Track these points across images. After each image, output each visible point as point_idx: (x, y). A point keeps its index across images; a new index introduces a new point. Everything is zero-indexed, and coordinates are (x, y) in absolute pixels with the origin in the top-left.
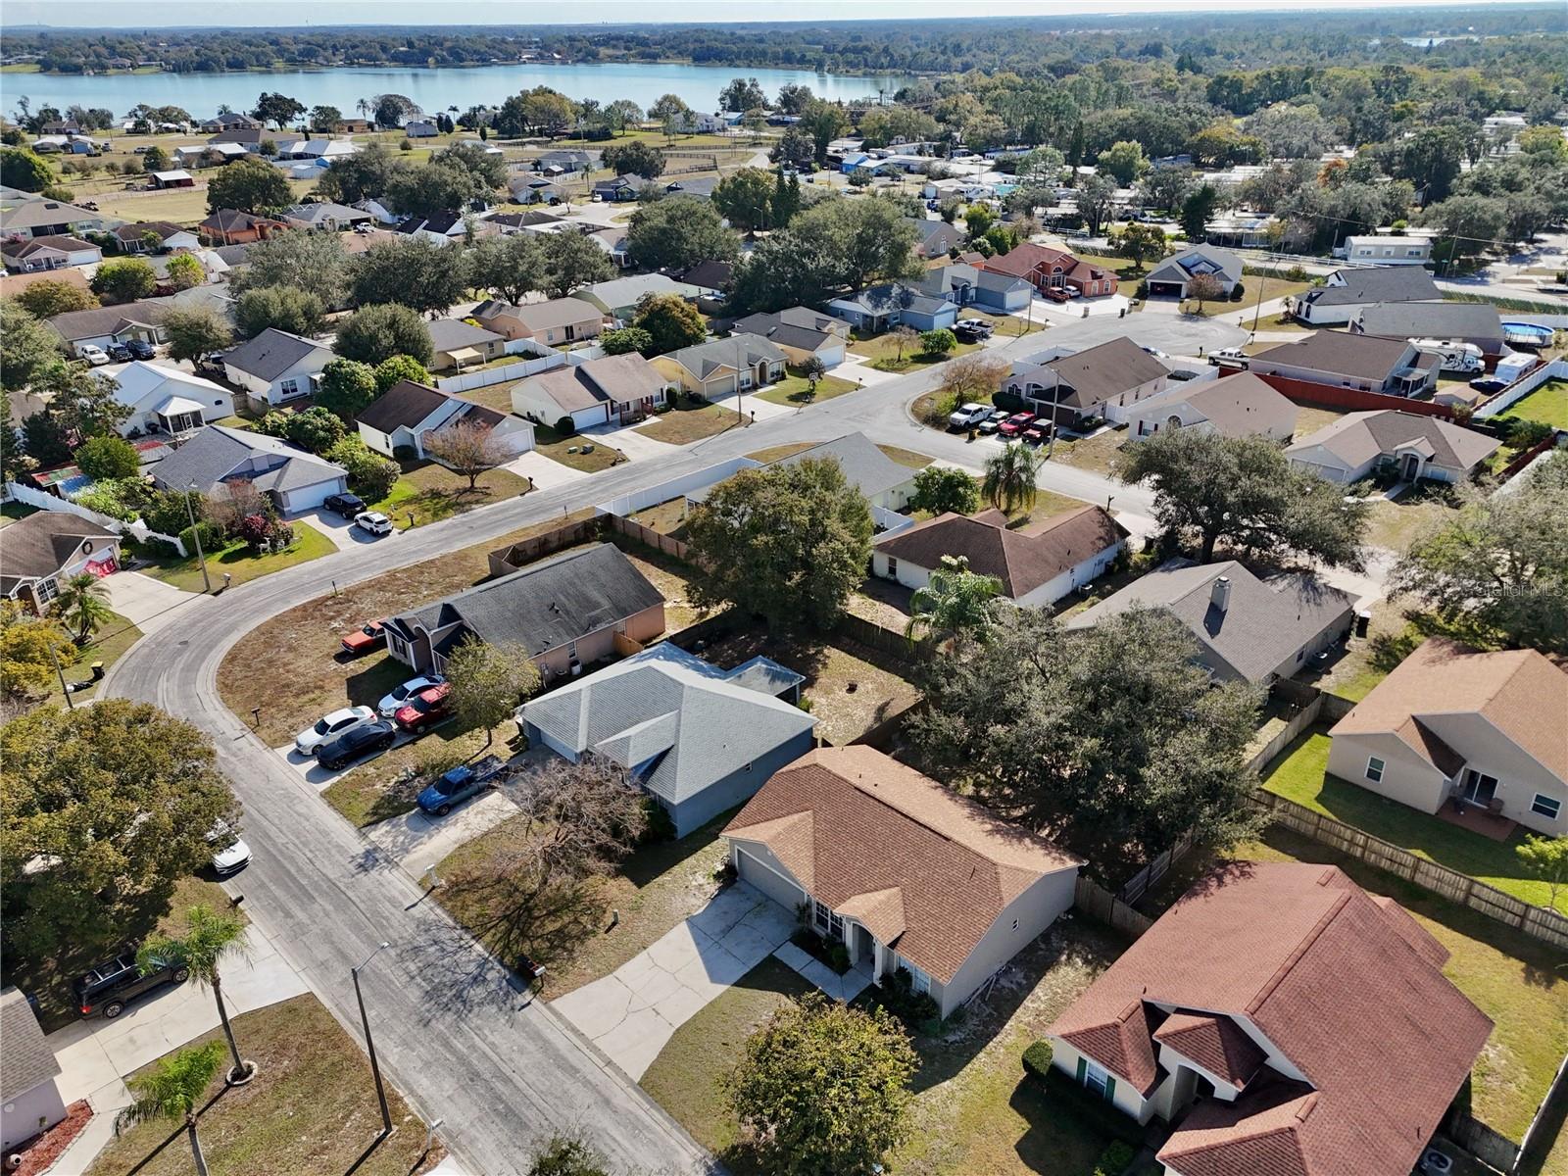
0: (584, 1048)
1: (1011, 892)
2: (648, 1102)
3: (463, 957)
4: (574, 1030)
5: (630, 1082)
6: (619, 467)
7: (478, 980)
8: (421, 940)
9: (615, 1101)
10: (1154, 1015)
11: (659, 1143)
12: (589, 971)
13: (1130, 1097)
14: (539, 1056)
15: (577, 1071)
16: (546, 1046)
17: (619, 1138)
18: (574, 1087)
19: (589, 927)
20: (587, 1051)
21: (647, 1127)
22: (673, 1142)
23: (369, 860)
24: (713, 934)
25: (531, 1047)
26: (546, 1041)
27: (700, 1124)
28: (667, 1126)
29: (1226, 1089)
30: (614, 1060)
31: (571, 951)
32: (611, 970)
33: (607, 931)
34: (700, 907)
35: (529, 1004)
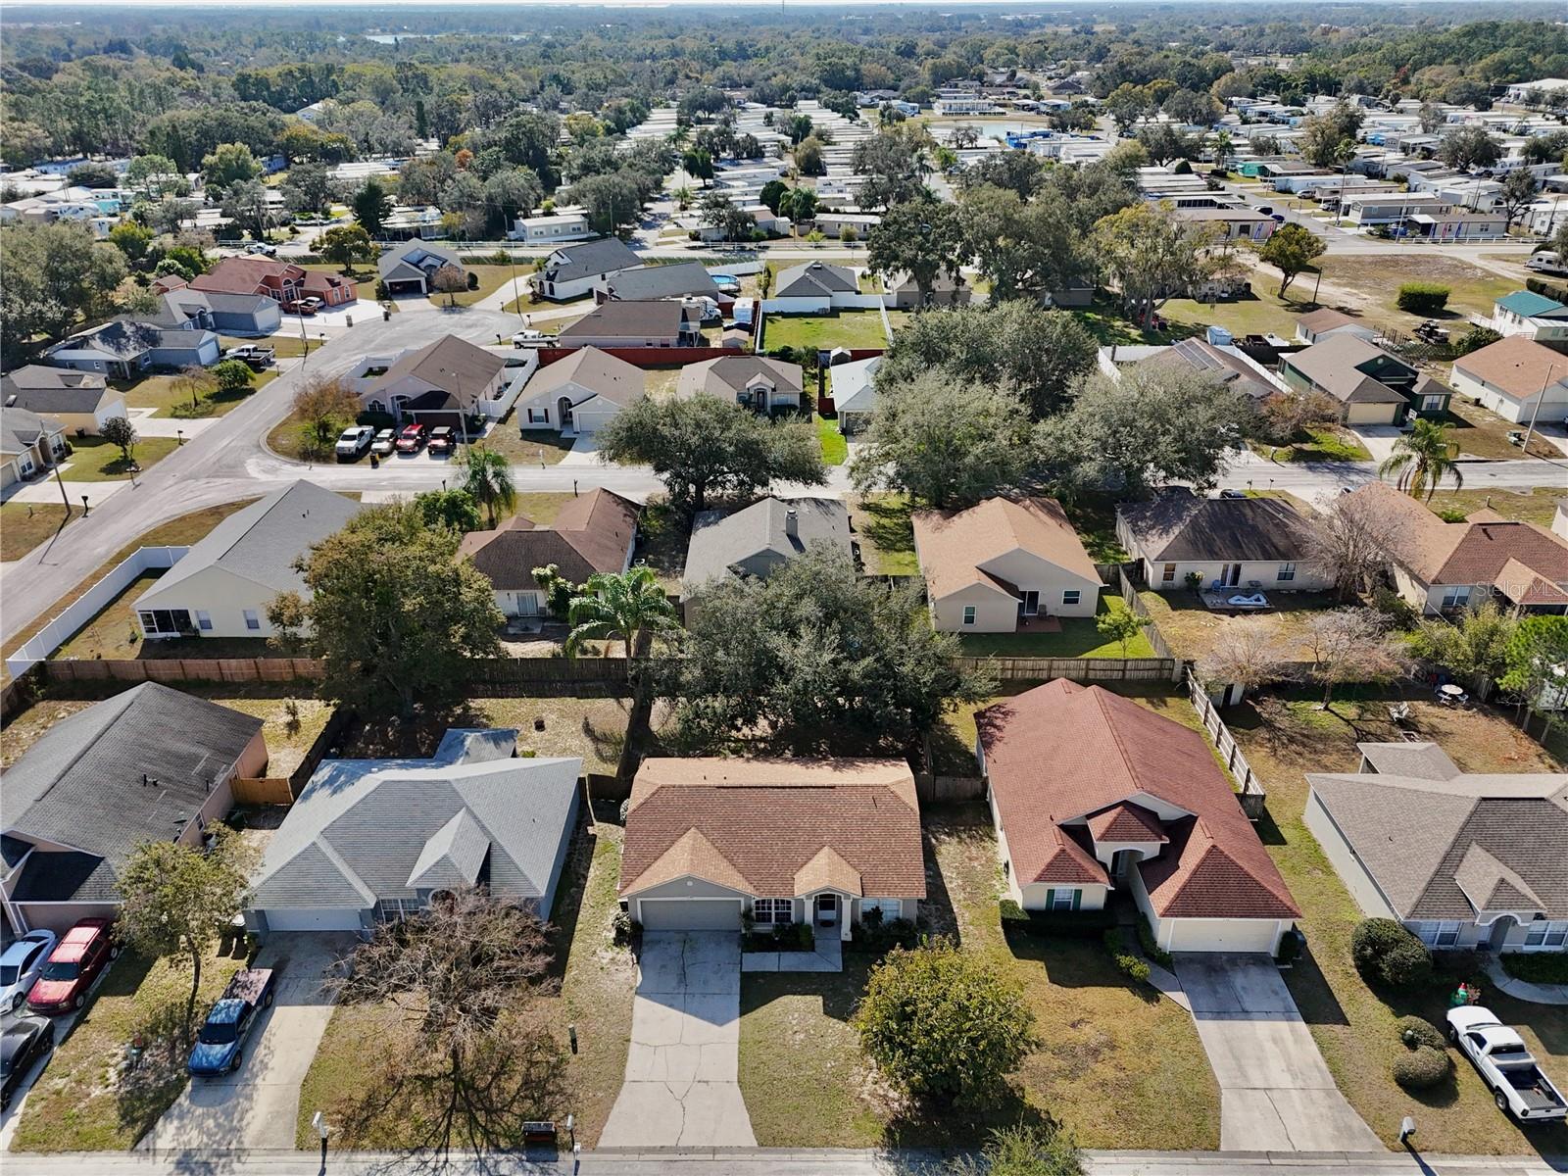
0: (676, 1157)
2: (784, 1152)
4: (649, 1150)
5: (750, 1150)
10: (1077, 833)
12: (600, 1094)
13: (1095, 894)
19: (553, 1060)
20: (683, 1157)
22: (840, 1164)
24: (674, 990)
27: (843, 1134)
28: (821, 1157)
29: (1154, 849)
30: (716, 1145)
31: (561, 1091)
32: (619, 1079)
33: (575, 1051)
34: (635, 977)
35: (578, 1163)
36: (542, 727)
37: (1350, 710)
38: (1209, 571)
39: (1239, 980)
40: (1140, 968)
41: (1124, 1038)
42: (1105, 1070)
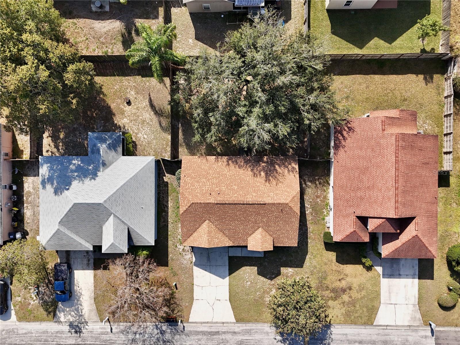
0: (212, 325)
2: (244, 324)
3: (149, 330)
4: (204, 323)
5: (234, 323)
7: (163, 333)
8: (131, 336)
9: (236, 330)
11: (257, 331)
12: (187, 304)
14: (205, 337)
15: (219, 332)
16: (204, 333)
17: (248, 338)
18: (223, 337)
19: (170, 291)
20: (214, 325)
21: (250, 330)
22: (260, 328)
25: (200, 337)
26: (201, 332)
27: (261, 318)
28: (255, 325)
30: (224, 321)
31: (175, 303)
32: (192, 299)
33: (177, 289)
34: (192, 257)
35: (184, 326)
36: (129, 103)
40: (369, 263)
41: (355, 286)
42: (345, 298)
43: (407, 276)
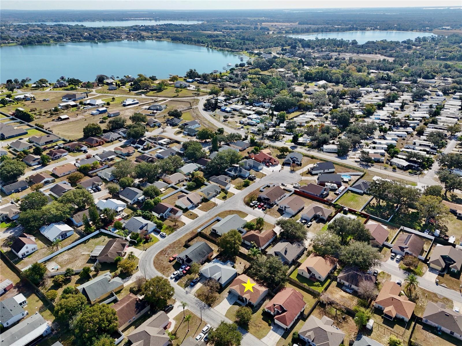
1: (261, 293)
2: (226, 317)
3: (202, 304)
4: (217, 311)
6: (198, 218)
7: (205, 306)
8: (197, 302)
10: (274, 305)
12: (217, 304)
13: (272, 313)
14: (214, 314)
18: (218, 317)
19: (215, 299)
20: (219, 313)
22: (229, 321)
23: (187, 293)
24: (229, 299)
26: (214, 312)
27: (232, 319)
29: (280, 312)
31: (214, 302)
34: (227, 296)
35: (211, 308)
36: (240, 263)
37: (339, 313)
38: (347, 284)
39: (280, 330)
40: (270, 322)
41: (263, 327)
42: (258, 328)
43: (278, 334)
